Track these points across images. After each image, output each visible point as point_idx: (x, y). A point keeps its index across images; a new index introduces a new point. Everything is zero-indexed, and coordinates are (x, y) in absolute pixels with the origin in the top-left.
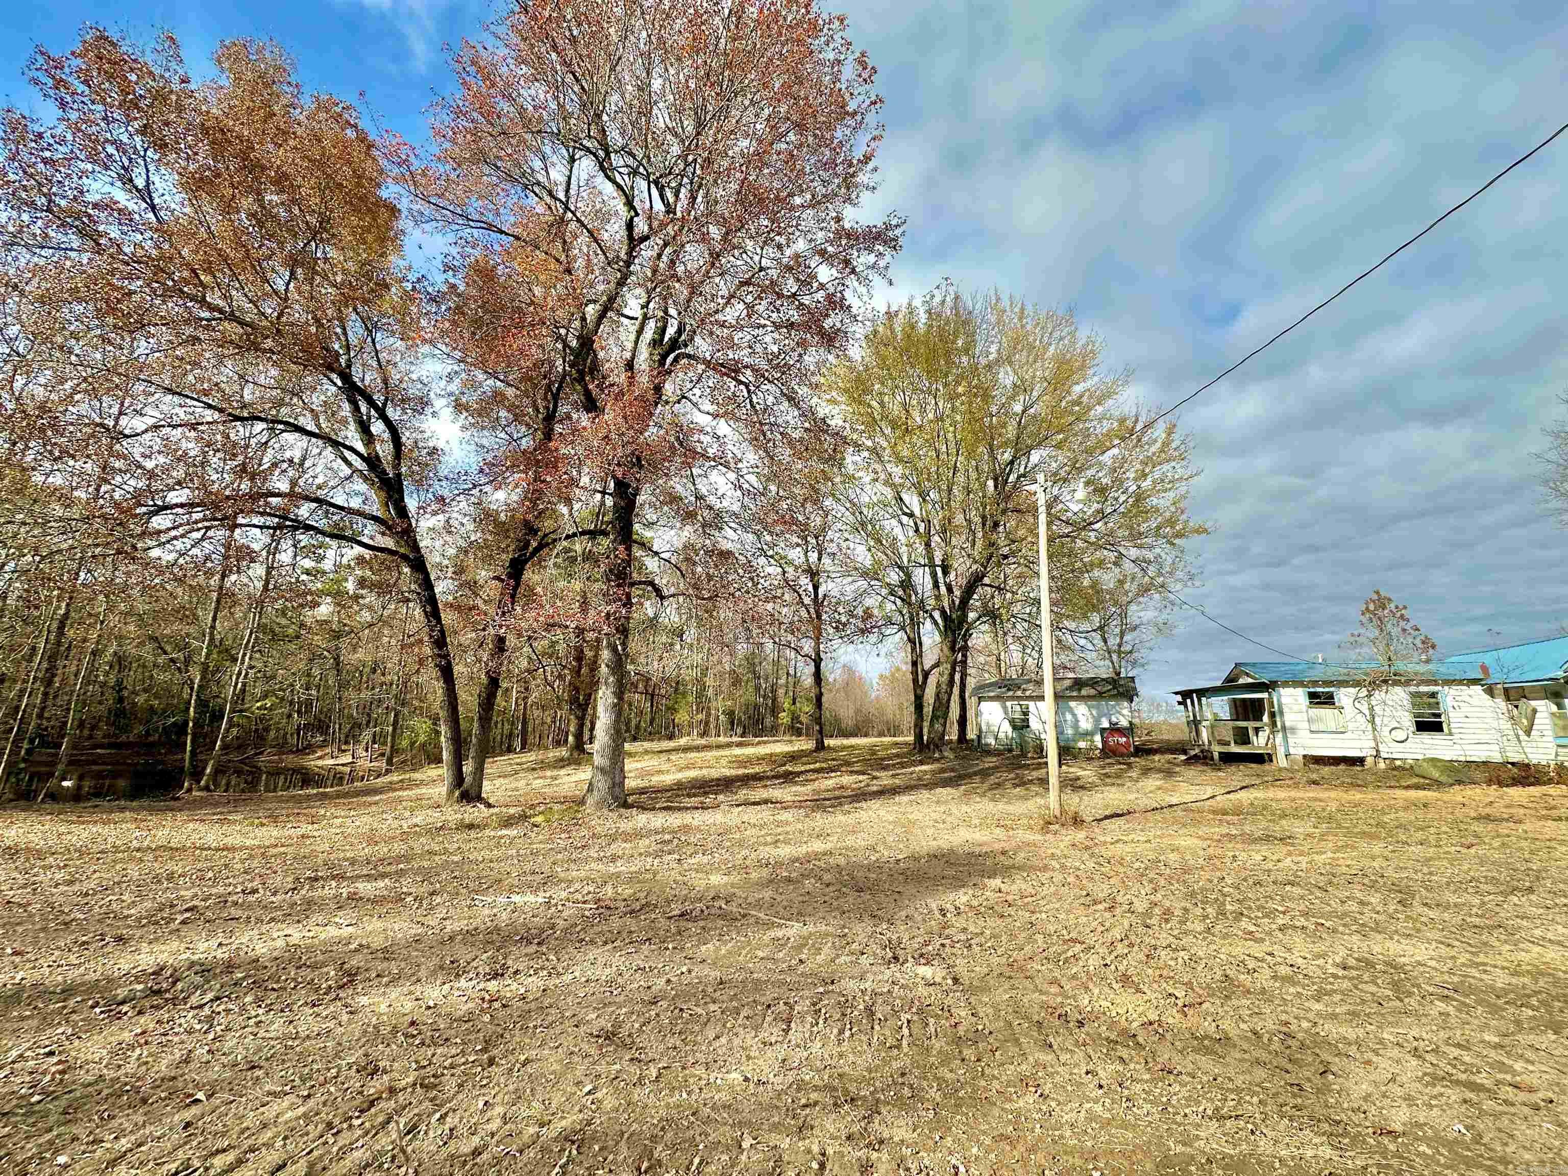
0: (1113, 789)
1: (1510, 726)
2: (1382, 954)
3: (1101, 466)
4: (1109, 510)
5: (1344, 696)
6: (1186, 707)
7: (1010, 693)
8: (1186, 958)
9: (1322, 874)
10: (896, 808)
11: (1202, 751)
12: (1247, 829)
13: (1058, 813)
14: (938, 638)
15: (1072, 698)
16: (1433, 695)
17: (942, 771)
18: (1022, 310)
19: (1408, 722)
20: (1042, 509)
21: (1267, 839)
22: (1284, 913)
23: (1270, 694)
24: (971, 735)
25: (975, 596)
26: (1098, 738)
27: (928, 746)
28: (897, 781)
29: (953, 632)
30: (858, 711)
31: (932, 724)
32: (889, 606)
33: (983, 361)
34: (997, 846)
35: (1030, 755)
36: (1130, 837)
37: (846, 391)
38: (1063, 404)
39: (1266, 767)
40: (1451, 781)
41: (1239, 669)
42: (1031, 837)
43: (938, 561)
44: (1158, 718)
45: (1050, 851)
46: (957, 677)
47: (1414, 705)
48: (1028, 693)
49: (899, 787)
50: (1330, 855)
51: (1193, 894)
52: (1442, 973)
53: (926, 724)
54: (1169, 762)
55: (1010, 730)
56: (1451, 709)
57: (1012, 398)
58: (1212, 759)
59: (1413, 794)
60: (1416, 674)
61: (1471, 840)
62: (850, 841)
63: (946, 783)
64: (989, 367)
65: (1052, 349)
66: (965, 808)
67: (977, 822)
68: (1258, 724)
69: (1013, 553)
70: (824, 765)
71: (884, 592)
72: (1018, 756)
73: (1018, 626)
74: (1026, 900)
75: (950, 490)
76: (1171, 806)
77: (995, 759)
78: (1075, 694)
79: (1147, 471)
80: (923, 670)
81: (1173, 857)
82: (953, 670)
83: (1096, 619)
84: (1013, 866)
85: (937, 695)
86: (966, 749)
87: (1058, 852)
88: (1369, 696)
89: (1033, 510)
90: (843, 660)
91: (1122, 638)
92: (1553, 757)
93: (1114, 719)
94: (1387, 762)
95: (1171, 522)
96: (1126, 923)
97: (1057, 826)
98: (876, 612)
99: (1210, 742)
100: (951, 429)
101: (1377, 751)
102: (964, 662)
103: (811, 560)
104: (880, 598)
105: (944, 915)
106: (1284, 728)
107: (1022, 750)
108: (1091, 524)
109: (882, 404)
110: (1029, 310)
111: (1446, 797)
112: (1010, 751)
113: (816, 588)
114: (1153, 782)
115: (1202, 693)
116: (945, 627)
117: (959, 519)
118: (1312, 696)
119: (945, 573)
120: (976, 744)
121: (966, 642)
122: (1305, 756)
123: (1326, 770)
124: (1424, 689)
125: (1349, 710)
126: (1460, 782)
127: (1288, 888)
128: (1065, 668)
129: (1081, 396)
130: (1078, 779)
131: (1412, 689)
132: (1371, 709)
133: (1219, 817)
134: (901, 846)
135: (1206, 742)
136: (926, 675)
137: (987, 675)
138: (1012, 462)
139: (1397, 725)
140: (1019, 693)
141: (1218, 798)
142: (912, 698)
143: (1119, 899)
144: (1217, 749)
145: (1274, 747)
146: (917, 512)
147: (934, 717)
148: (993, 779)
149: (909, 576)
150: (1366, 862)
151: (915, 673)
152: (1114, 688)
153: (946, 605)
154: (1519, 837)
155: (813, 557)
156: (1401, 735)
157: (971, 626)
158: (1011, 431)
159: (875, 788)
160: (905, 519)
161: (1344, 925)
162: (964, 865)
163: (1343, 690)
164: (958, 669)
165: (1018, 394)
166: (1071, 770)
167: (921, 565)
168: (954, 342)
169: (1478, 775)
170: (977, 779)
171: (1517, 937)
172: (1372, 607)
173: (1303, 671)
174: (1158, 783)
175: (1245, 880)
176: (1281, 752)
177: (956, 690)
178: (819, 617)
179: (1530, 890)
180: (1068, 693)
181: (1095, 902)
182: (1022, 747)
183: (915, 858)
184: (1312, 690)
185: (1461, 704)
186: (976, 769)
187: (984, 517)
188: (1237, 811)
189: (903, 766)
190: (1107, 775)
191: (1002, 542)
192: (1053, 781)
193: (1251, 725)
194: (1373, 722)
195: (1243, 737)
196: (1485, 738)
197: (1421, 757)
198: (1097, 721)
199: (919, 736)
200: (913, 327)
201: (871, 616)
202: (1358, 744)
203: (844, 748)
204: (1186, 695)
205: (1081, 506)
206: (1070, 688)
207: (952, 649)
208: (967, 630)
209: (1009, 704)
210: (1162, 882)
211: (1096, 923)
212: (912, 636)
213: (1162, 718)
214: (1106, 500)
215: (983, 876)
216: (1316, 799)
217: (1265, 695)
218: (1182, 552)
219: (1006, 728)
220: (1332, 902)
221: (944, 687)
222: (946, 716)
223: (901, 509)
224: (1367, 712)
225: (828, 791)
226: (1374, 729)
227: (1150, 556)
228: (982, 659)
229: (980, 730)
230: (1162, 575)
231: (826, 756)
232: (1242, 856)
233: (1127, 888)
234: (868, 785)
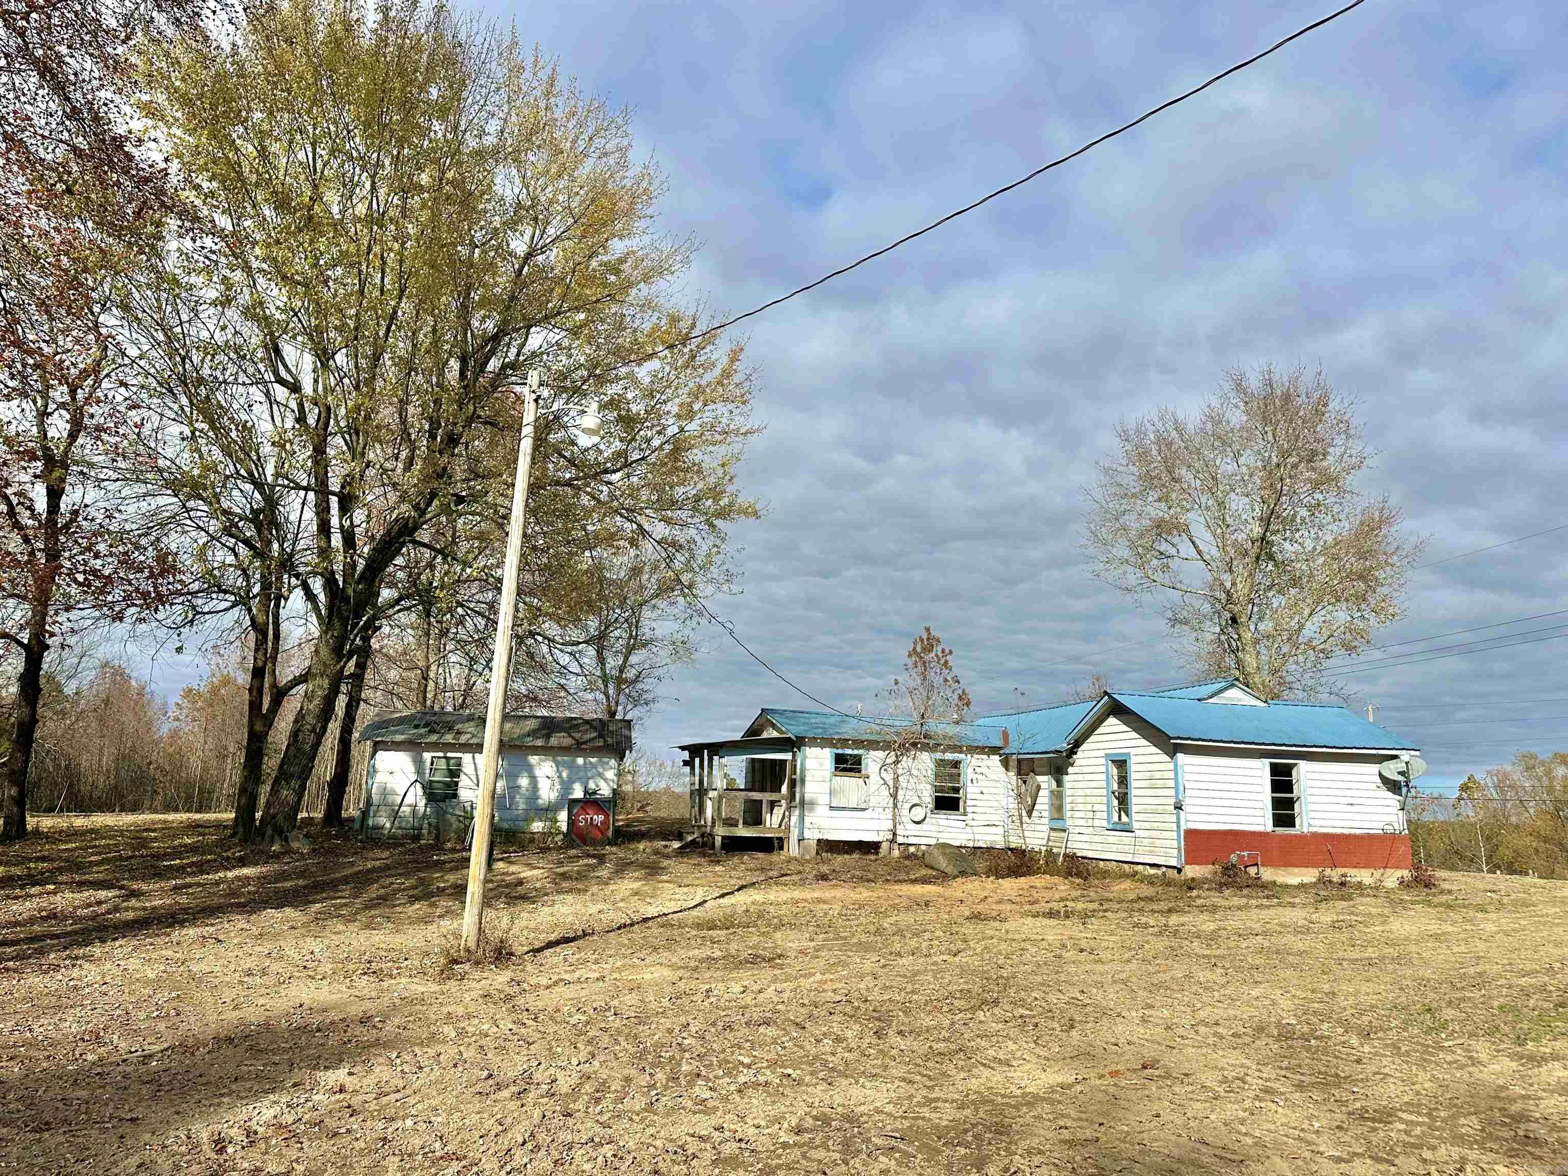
0: (569, 898)
1: (1016, 806)
2: (843, 1105)
3: (636, 382)
4: (636, 456)
5: (873, 760)
6: (693, 769)
7: (434, 738)
8: (609, 1155)
9: (803, 1005)
10: (169, 953)
11: (702, 836)
12: (733, 947)
13: (472, 944)
14: (314, 628)
15: (536, 750)
16: (956, 764)
17: (282, 876)
18: (552, 81)
19: (928, 796)
20: (527, 430)
21: (755, 960)
22: (749, 1066)
23: (794, 756)
24: (351, 810)
25: (399, 561)
26: (563, 816)
27: (260, 831)
28: (184, 900)
29: (344, 621)
30: (122, 758)
31: (274, 791)
32: (221, 556)
33: (472, 143)
34: (356, 1010)
35: (449, 845)
36: (577, 974)
37: (185, 101)
38: (594, 264)
39: (775, 857)
40: (956, 873)
41: (764, 719)
42: (419, 987)
43: (335, 484)
44: (658, 785)
45: (445, 1010)
46: (341, 702)
47: (936, 775)
48: (463, 739)
49: (185, 910)
50: (818, 977)
51: (642, 1055)
52: (895, 1118)
53: (265, 790)
54: (656, 852)
55: (422, 803)
56: (969, 783)
57: (512, 224)
58: (713, 847)
59: (919, 890)
60: (945, 737)
61: (960, 945)
62: (43, 1027)
63: (282, 900)
64: (480, 154)
65: (589, 164)
66: (312, 944)
67: (327, 968)
68: (774, 796)
69: (475, 497)
70: (17, 871)
71: (214, 526)
72: (431, 847)
73: (469, 623)
74: (384, 1100)
75: (376, 358)
76: (645, 920)
77: (386, 854)
78: (539, 743)
79: (696, 407)
80: (274, 685)
81: (630, 999)
82: (334, 691)
83: (593, 624)
84: (377, 1043)
85: (295, 735)
86: (337, 837)
87: (460, 1010)
88: (897, 762)
89: (516, 427)
90: (103, 652)
91: (626, 659)
92: (1044, 842)
93: (592, 785)
94: (902, 848)
95: (715, 493)
96: (537, 1114)
97: (467, 966)
98: (186, 560)
99: (713, 822)
100: (396, 246)
101: (894, 834)
102: (358, 678)
103: (52, 433)
104: (203, 539)
105: (221, 1150)
106: (803, 802)
107: (437, 837)
108: (606, 471)
109: (263, 152)
110: (561, 84)
111: (948, 892)
112: (417, 838)
113: (55, 495)
114: (627, 885)
115: (717, 749)
116: (331, 607)
117: (387, 414)
118: (840, 760)
119: (345, 507)
120: (357, 826)
121: (366, 640)
122: (819, 840)
123: (839, 860)
124: (949, 756)
125: (874, 779)
126: (963, 873)
127: (762, 1029)
128: (535, 699)
129: (622, 261)
130: (520, 883)
131: (939, 756)
132: (896, 779)
133: (704, 932)
134: (162, 1026)
135: (709, 824)
136: (280, 694)
137: (399, 705)
138: (495, 339)
139: (917, 801)
140: (449, 738)
141: (707, 905)
142: (243, 735)
143: (538, 1076)
144: (721, 831)
145: (788, 828)
146: (308, 388)
147: (283, 775)
148: (374, 891)
149: (272, 503)
150: (854, 984)
151: (256, 690)
152: (601, 736)
153: (338, 567)
154: (1000, 939)
155: (58, 426)
156: (918, 814)
157: (380, 612)
158: (502, 282)
159: (131, 915)
160: (281, 393)
161: (812, 1073)
162: (285, 1051)
163: (872, 753)
164: (344, 688)
165: (520, 220)
166: (513, 868)
167: (298, 487)
168: (422, 88)
169: (981, 865)
170: (346, 890)
171: (973, 1060)
172: (919, 649)
173: (833, 725)
174: (636, 885)
175: (714, 1024)
176: (794, 834)
177: (334, 728)
178: (53, 555)
179: (996, 1002)
180: (529, 741)
181: (499, 1087)
182: (439, 832)
183: (186, 1048)
184: (840, 751)
185: (980, 777)
186: (348, 871)
187: (434, 423)
188: (728, 923)
189: (201, 868)
190: (564, 876)
191: (459, 470)
192: (474, 889)
193: (766, 797)
194: (894, 796)
195: (754, 816)
196: (993, 818)
197: (933, 842)
198: (566, 787)
199: (246, 810)
200: (348, 27)
201: (173, 569)
202: (875, 825)
203: (74, 834)
204: (695, 750)
205: (596, 439)
206: (533, 733)
207: (338, 652)
208: (374, 618)
209: (427, 756)
210: (606, 1040)
211: (491, 1122)
212: (261, 619)
213: (663, 785)
214: (633, 439)
215: (316, 1067)
216: (820, 901)
217: (788, 756)
218: (723, 540)
219: (416, 798)
220: (806, 1043)
221: (310, 719)
222: (306, 772)
223: (276, 373)
224: (891, 783)
225: (17, 924)
226: (895, 806)
227: (681, 536)
228: (393, 674)
229: (369, 802)
230: (692, 570)
231: (28, 851)
232: (719, 988)
233: (553, 1055)
234: (116, 909)
